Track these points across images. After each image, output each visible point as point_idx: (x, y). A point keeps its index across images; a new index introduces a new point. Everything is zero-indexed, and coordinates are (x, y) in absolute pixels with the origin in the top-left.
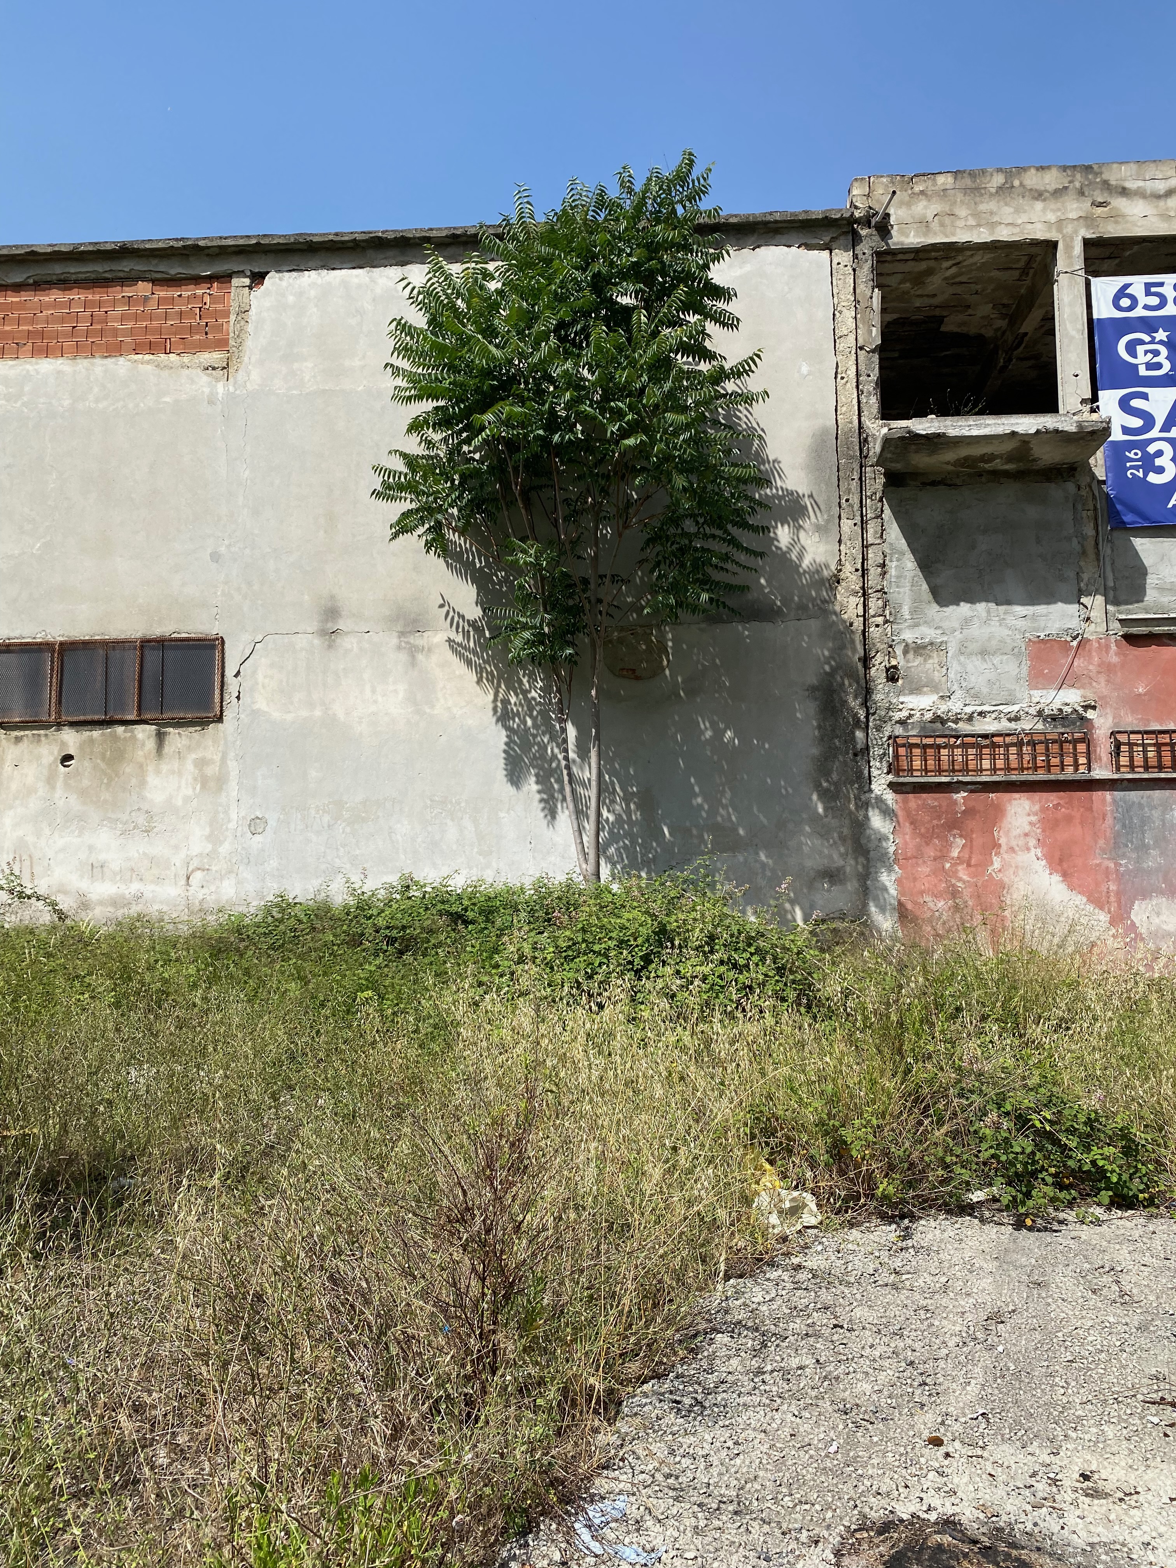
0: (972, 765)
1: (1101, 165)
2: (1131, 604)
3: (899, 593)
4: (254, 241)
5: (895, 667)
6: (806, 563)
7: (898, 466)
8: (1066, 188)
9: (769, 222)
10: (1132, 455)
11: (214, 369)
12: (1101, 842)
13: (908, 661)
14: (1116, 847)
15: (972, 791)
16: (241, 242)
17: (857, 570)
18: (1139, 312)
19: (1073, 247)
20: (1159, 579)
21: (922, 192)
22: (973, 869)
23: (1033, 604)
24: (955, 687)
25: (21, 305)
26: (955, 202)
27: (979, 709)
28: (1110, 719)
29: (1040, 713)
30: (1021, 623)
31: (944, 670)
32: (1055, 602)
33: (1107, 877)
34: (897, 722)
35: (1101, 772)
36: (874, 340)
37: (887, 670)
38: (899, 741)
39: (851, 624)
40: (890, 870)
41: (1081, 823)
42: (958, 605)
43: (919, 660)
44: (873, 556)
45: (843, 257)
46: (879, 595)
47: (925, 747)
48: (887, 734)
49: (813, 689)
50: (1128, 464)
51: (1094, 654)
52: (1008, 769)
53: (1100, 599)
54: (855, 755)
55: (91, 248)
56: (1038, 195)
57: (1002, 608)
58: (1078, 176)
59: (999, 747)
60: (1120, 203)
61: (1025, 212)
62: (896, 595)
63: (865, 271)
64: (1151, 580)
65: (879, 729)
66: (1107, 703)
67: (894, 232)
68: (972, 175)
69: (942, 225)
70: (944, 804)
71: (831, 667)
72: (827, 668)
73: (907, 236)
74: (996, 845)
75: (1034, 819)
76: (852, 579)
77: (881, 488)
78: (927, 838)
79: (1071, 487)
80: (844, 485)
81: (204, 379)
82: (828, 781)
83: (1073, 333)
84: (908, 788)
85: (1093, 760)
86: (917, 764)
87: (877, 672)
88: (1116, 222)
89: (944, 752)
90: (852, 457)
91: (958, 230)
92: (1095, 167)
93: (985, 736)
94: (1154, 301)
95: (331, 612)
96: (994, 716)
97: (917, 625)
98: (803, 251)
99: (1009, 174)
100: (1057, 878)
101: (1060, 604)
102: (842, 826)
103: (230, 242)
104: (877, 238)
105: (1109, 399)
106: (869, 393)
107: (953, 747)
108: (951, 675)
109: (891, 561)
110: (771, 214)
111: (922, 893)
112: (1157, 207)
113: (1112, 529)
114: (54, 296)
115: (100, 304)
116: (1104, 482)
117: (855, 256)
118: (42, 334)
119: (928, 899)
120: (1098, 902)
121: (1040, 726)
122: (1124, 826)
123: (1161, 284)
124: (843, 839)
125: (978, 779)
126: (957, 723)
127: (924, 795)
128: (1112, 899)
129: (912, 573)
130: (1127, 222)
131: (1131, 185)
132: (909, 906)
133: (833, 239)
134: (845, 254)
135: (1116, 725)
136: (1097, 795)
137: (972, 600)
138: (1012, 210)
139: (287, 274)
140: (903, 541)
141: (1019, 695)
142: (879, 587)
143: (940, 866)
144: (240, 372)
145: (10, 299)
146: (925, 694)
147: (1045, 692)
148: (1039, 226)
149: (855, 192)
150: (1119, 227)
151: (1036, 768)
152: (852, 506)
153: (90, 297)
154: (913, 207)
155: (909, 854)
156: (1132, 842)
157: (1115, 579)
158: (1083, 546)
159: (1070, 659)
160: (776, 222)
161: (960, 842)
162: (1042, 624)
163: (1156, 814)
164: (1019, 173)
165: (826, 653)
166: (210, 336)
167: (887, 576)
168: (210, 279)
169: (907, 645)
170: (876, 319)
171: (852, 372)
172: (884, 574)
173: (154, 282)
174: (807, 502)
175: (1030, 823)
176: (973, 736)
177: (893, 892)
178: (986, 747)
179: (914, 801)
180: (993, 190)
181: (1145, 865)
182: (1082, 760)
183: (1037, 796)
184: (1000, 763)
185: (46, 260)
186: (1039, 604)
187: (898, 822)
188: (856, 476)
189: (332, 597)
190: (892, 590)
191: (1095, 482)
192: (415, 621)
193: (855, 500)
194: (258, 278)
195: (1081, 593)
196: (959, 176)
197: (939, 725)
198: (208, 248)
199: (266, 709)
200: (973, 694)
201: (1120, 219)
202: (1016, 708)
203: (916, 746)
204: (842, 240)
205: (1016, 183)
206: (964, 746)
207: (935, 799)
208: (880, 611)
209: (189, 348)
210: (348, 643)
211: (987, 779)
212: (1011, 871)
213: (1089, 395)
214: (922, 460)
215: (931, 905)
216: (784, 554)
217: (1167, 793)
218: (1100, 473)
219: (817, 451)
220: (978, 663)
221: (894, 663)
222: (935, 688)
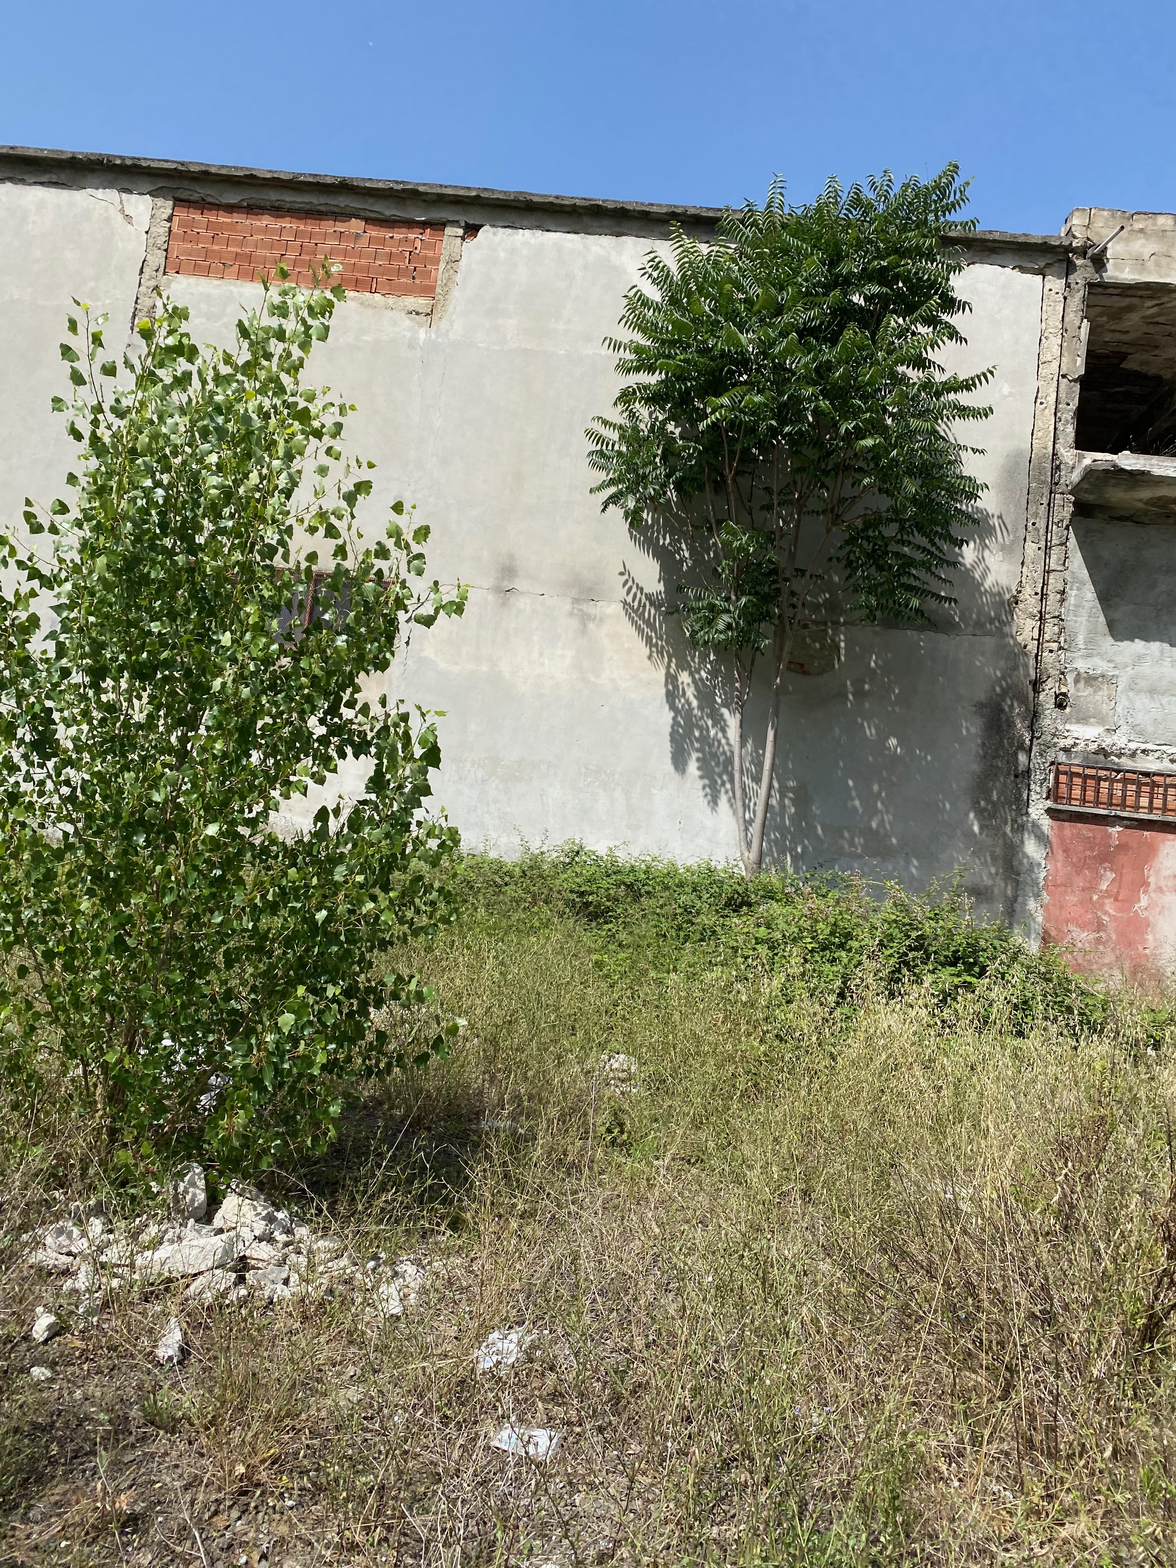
0: (1130, 801)
3: (1075, 622)
4: (474, 194)
5: (1064, 694)
6: (988, 583)
7: (1090, 498)
9: (988, 241)
11: (418, 313)
13: (1078, 691)
15: (1127, 827)
16: (461, 193)
17: (1036, 594)
21: (1141, 231)
22: (1119, 904)
24: (1121, 722)
25: (232, 227)
26: (1173, 244)
27: (1143, 746)
31: (1112, 703)
34: (1061, 749)
36: (1077, 369)
37: (1057, 696)
38: (1062, 768)
39: (1025, 647)
40: (1037, 896)
42: (1133, 641)
43: (1089, 690)
44: (1054, 582)
45: (1056, 284)
46: (1056, 621)
47: (1086, 777)
48: (1050, 759)
49: (981, 706)
52: (1165, 809)
54: (1016, 776)
55: (311, 180)
59: (1159, 786)
62: (1072, 623)
63: (1076, 301)
65: (1042, 753)
67: (1109, 266)
69: (1158, 264)
70: (1099, 836)
71: (1001, 687)
72: (998, 689)
73: (1122, 272)
74: (1145, 884)
76: (1030, 602)
77: (1068, 516)
78: (1078, 868)
80: (1032, 508)
81: (407, 322)
82: (985, 799)
84: (1064, 816)
86: (1077, 793)
87: (1046, 698)
89: (1103, 784)
90: (1044, 482)
91: (1172, 272)
93: (1147, 774)
95: (509, 571)
96: (1157, 755)
97: (1089, 656)
98: (1016, 273)
102: (995, 846)
103: (449, 191)
104: (1091, 270)
106: (1067, 421)
107: (1113, 781)
108: (1119, 709)
109: (1071, 589)
110: (990, 232)
111: (1067, 922)
114: (266, 221)
115: (311, 235)
117: (1068, 285)
118: (250, 258)
119: (1071, 927)
124: (994, 859)
125: (1136, 816)
126: (1120, 758)
127: (1080, 825)
129: (1091, 604)
132: (1053, 933)
134: (1058, 281)
137: (1147, 638)
139: (501, 230)
140: (1086, 571)
142: (1057, 614)
143: (1088, 897)
144: (444, 320)
145: (221, 220)
146: (1092, 724)
149: (1076, 221)
152: (1038, 530)
153: (302, 227)
154: (1132, 244)
155: (1059, 882)
160: (995, 241)
161: (1110, 875)
165: (999, 674)
166: (417, 281)
167: (1066, 604)
168: (424, 225)
169: (1079, 674)
170: (1082, 349)
171: (1052, 398)
172: (1062, 601)
173: (367, 220)
174: (996, 522)
176: (1134, 772)
177: (1039, 918)
178: (1146, 784)
179: (1069, 829)
184: (1158, 803)
185: (262, 185)
187: (1052, 849)
188: (1045, 501)
189: (511, 557)
190: (1069, 618)
192: (590, 589)
193: (1041, 524)
194: (472, 230)
197: (1102, 757)
198: (427, 194)
199: (433, 658)
200: (1138, 731)
203: (1078, 775)
204: (1056, 268)
206: (1125, 781)
207: (1091, 830)
208: (1055, 637)
209: (394, 289)
210: (522, 603)
211: (1146, 817)
212: (1158, 910)
214: (1117, 495)
215: (1075, 934)
216: (967, 570)
219: (1010, 471)
220: (1146, 701)
221: (1064, 690)
222: (1102, 721)
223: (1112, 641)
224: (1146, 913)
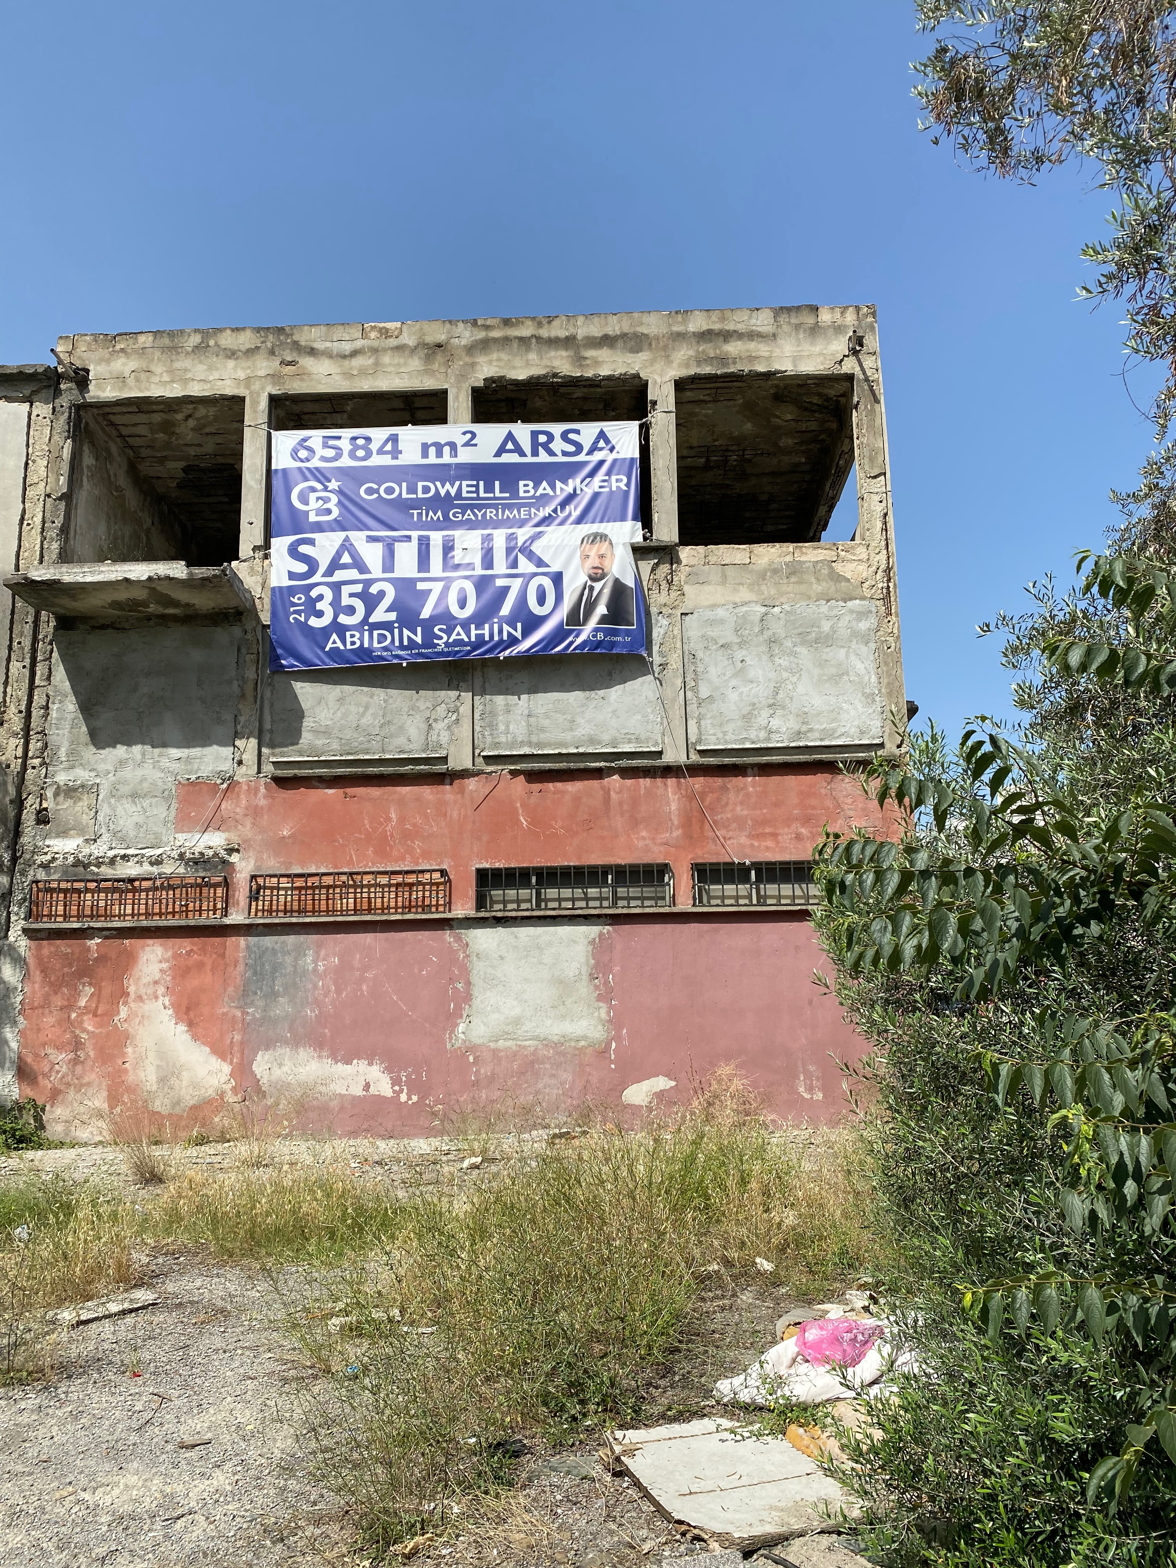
1: (292, 327)
2: (286, 746)
3: (58, 735)
5: (46, 809)
8: (258, 348)
10: (295, 600)
12: (230, 989)
13: (57, 804)
14: (245, 994)
15: (105, 938)
17: (20, 712)
18: (315, 463)
19: (258, 403)
20: (314, 722)
21: (122, 350)
22: (98, 1019)
23: (188, 747)
24: (103, 830)
26: (153, 360)
27: (122, 852)
28: (252, 862)
29: (181, 856)
30: (175, 766)
31: (92, 813)
32: (210, 745)
33: (233, 1027)
34: (39, 866)
35: (236, 917)
36: (60, 488)
37: (38, 813)
38: (41, 885)
39: (8, 766)
40: (13, 1022)
41: (213, 969)
42: (114, 747)
43: (69, 802)
44: (39, 699)
45: (42, 409)
46: (39, 736)
47: (65, 891)
48: (30, 878)
50: (292, 609)
51: (242, 796)
52: (146, 914)
53: (253, 742)
56: (232, 354)
57: (157, 751)
58: (271, 337)
59: (140, 891)
60: (307, 362)
61: (217, 369)
62: (55, 737)
63: (61, 423)
64: (307, 723)
65: (23, 873)
66: (250, 846)
67: (91, 387)
68: (171, 334)
69: (138, 380)
70: (77, 951)
73: (104, 391)
74: (125, 994)
75: (165, 966)
76: (15, 721)
77: (51, 630)
78: (56, 988)
79: (237, 631)
80: (17, 629)
83: (252, 483)
84: (43, 935)
85: (230, 904)
86: (56, 909)
87: (28, 815)
88: (302, 380)
91: (153, 386)
92: (287, 329)
93: (123, 880)
94: (331, 453)
96: (136, 860)
97: (72, 767)
98: (3, 403)
99: (206, 334)
100: (182, 1027)
101: (215, 747)
104: (76, 392)
105: (280, 544)
106: (52, 539)
107: (94, 891)
108: (100, 817)
109: (54, 703)
111: (44, 1045)
112: (341, 366)
113: (273, 673)
116: (268, 626)
117: (54, 408)
119: (49, 1051)
120: (220, 1051)
121: (181, 870)
122: (255, 973)
123: (339, 438)
125: (110, 925)
126: (99, 867)
127: (58, 942)
128: (235, 1048)
129: (73, 716)
130: (311, 380)
131: (319, 345)
132: (29, 1059)
133: (34, 393)
134: (45, 406)
135: (258, 868)
136: (231, 941)
137: (129, 743)
138: (205, 367)
140: (68, 683)
141: (165, 839)
142: (39, 729)
143: (66, 1016)
146: (72, 837)
147: (190, 835)
148: (228, 382)
149: (59, 349)
150: (304, 385)
151: (174, 913)
152: (23, 649)
154: (112, 364)
155: (36, 1004)
156: (261, 989)
157: (273, 722)
158: (242, 689)
159: (216, 801)
161: (89, 990)
162: (196, 767)
163: (288, 960)
164: (215, 334)
167: (49, 718)
169: (58, 787)
170: (65, 468)
171: (38, 519)
172: (46, 716)
175: (161, 970)
176: (109, 880)
177: (14, 1045)
178: (128, 891)
179: (48, 948)
180: (190, 349)
181: (272, 1014)
182: (219, 906)
183: (171, 942)
184: (140, 908)
186: (194, 747)
187: (28, 970)
188: (30, 619)
190: (52, 732)
191: (260, 628)
193: (27, 643)
195: (237, 735)
196: (158, 336)
197: (82, 869)
200: (119, 836)
201: (305, 377)
202: (159, 851)
203: (57, 890)
204: (44, 394)
205: (212, 343)
206: (105, 890)
207: (69, 946)
208: (38, 753)
211: (122, 925)
212: (137, 1020)
213: (260, 542)
214: (75, 605)
215: (52, 1057)
217: (302, 938)
218: (265, 618)
220: (127, 806)
221: (45, 805)
222: (81, 831)
223: (94, 750)
224: (125, 1026)
